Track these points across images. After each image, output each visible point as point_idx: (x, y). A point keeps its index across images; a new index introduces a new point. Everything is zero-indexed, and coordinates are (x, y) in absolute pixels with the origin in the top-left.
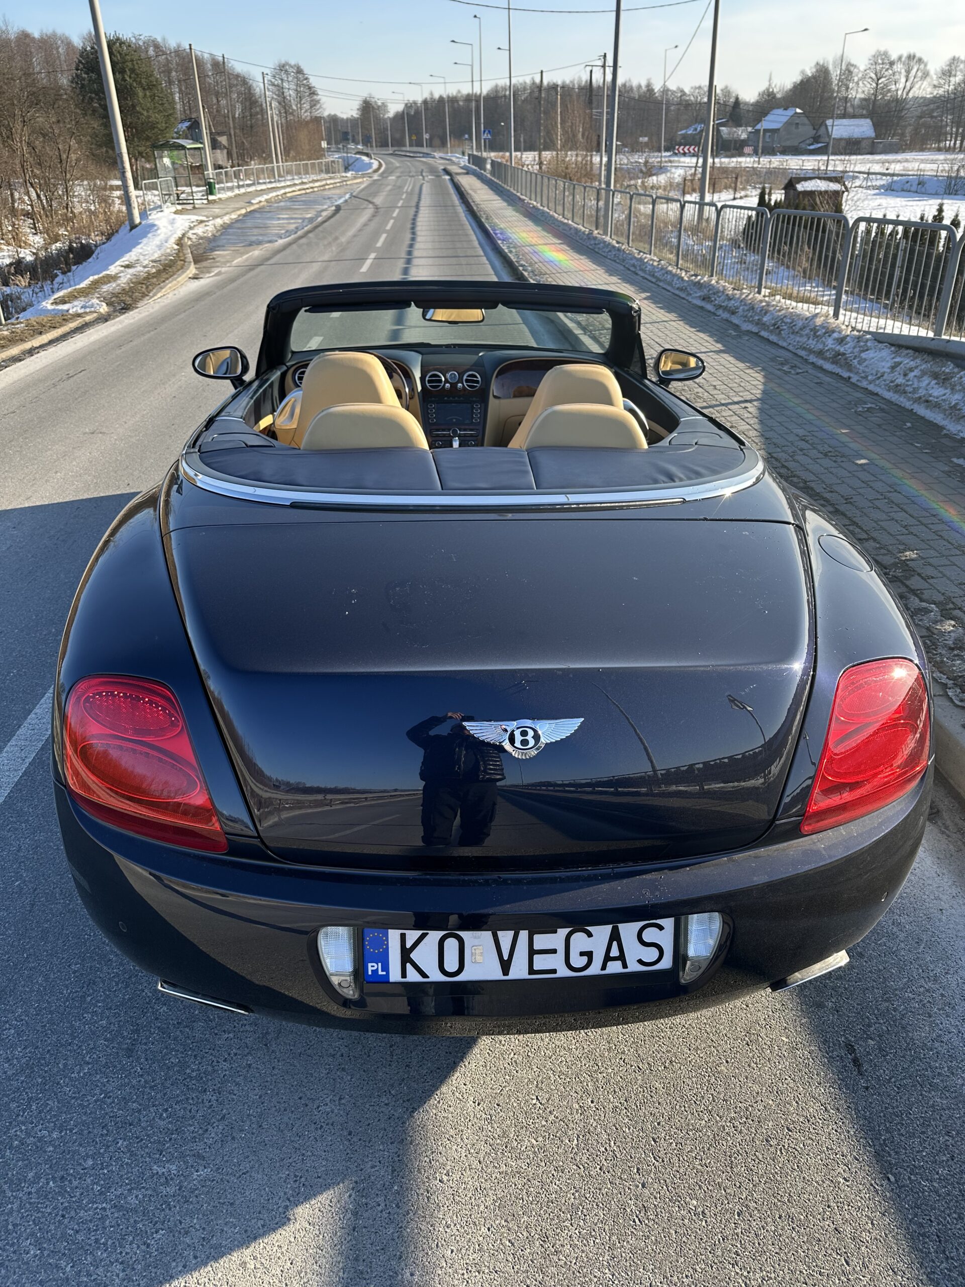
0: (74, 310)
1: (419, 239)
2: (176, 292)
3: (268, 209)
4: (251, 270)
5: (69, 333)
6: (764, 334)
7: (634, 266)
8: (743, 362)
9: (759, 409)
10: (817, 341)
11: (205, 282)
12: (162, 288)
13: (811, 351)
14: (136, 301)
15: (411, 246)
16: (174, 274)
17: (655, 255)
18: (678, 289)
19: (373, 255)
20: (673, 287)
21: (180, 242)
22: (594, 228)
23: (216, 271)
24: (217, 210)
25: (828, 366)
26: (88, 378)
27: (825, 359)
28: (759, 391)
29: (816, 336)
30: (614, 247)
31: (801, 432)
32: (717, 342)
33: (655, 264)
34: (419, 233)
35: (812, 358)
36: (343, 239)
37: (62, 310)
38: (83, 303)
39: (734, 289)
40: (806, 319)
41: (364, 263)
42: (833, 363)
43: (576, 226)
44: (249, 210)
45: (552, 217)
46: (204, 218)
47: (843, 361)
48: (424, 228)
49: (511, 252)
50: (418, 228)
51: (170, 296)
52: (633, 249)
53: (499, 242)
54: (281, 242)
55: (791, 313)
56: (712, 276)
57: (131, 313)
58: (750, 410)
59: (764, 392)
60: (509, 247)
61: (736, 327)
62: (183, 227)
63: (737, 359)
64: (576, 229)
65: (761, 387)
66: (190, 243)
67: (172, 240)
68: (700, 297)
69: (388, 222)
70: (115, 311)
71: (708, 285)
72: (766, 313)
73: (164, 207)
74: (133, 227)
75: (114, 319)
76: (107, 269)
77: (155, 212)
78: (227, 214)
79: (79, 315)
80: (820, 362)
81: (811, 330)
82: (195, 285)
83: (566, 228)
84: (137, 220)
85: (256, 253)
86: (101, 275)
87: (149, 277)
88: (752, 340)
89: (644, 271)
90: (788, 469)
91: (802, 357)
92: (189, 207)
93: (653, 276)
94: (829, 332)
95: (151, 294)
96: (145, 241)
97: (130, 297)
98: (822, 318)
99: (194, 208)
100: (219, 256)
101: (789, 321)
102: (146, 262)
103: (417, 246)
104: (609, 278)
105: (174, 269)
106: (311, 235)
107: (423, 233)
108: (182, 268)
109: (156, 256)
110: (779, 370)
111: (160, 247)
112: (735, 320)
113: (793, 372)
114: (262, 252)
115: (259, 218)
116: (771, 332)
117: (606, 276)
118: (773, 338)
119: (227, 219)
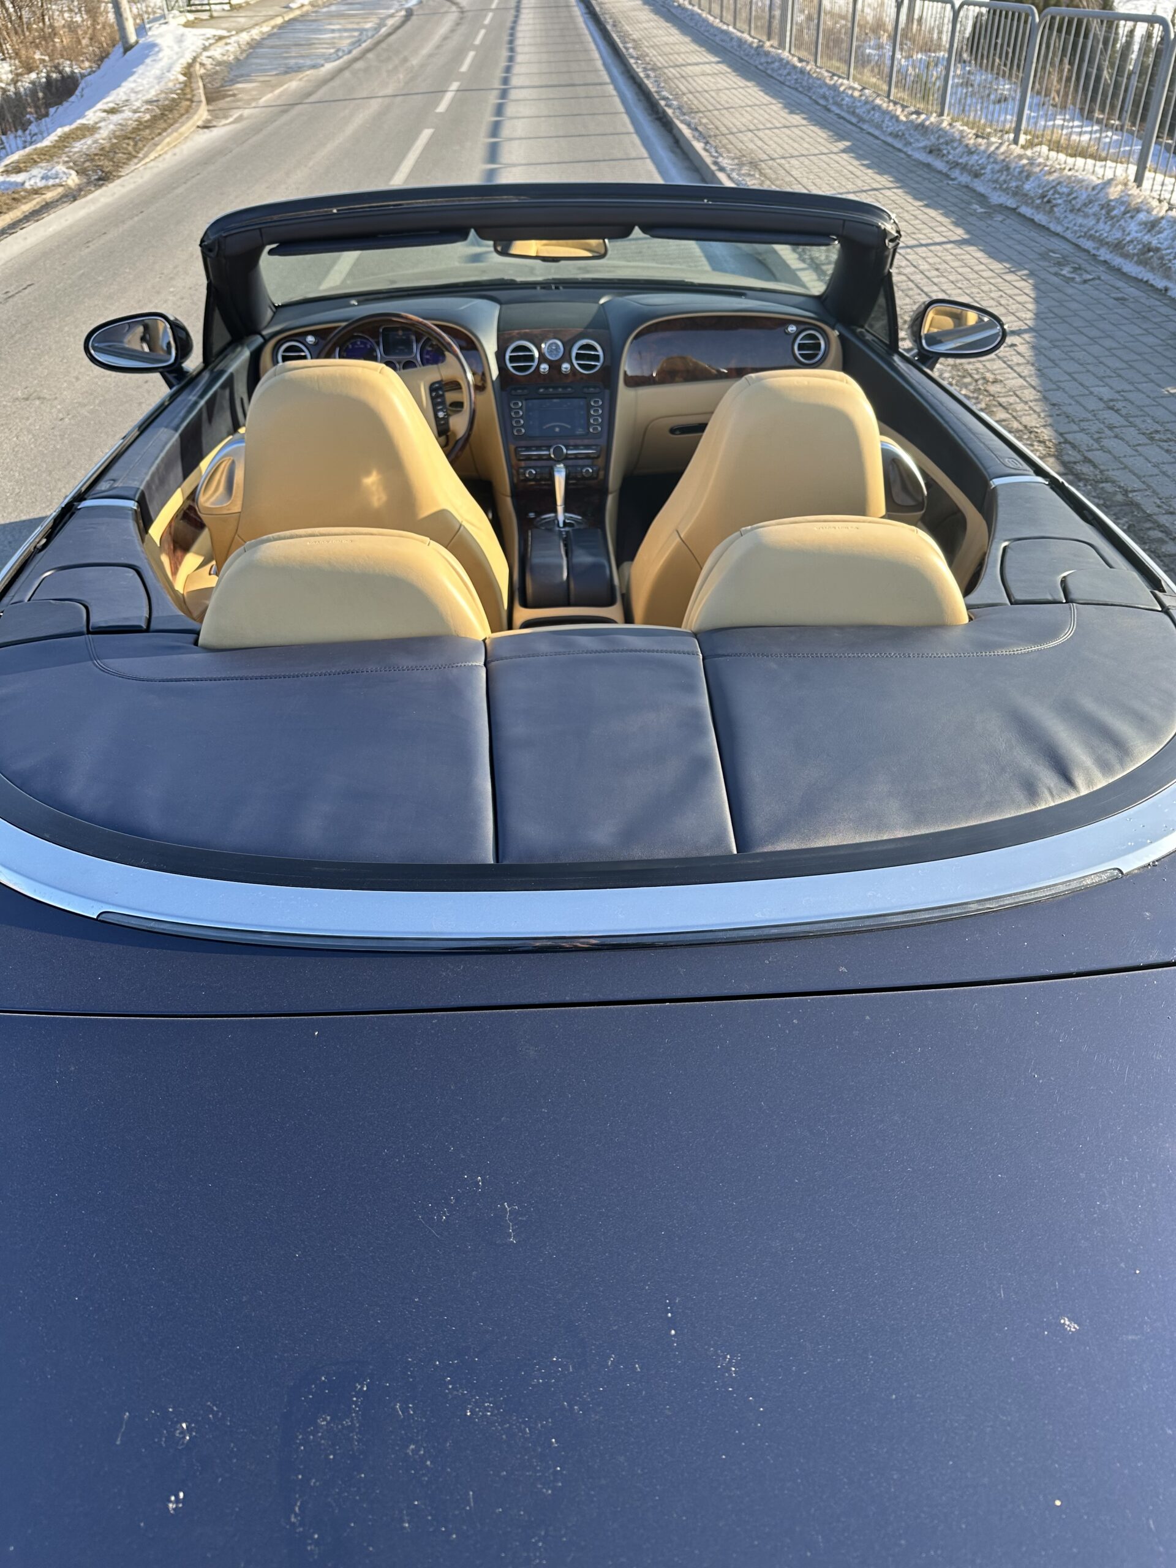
0: (32, 182)
1: (519, 58)
2: (177, 150)
3: (313, 16)
4: (284, 112)
5: (20, 221)
6: (1025, 210)
7: (824, 97)
8: (1000, 261)
9: (1034, 347)
10: (1113, 226)
11: (221, 131)
12: (156, 145)
13: (1102, 242)
14: (118, 166)
15: (508, 69)
16: (175, 121)
17: (855, 79)
18: (891, 134)
19: (455, 86)
20: (884, 132)
21: (188, 72)
22: (764, 38)
23: (236, 114)
24: (242, 20)
25: (1130, 268)
26: (35, 300)
27: (1126, 256)
28: (1030, 315)
29: (1109, 217)
30: (795, 67)
31: (1105, 392)
32: (957, 224)
33: (856, 94)
34: (519, 49)
35: (1104, 254)
36: (415, 62)
37: (16, 184)
38: (44, 172)
39: (977, 136)
40: (1093, 189)
41: (442, 98)
42: (1140, 263)
43: (739, 34)
44: (287, 18)
45: (705, 20)
46: (224, 33)
47: (1156, 262)
48: (527, 41)
49: (648, 76)
50: (519, 42)
51: (168, 156)
52: (821, 70)
53: (632, 61)
54: (329, 66)
55: (1069, 177)
56: (941, 114)
57: (111, 185)
58: (1022, 348)
59: (1038, 316)
60: (645, 69)
61: (982, 199)
62: (193, 48)
63: (991, 255)
64: (740, 40)
65: (1031, 306)
66: (202, 71)
67: (178, 68)
68: (925, 148)
69: (477, 33)
70: (89, 183)
71: (937, 130)
72: (1028, 177)
73: (170, 19)
74: (128, 48)
75: (85, 196)
76: (82, 115)
77: (156, 25)
78: (256, 25)
79: (36, 192)
80: (1117, 261)
81: (1102, 207)
82: (205, 138)
83: (725, 38)
84: (132, 38)
85: (294, 84)
86: (74, 126)
87: (141, 126)
88: (1008, 221)
89: (839, 105)
90: (1095, 466)
91: (1087, 251)
92: (205, 16)
93: (853, 113)
94: (1132, 211)
95: (140, 155)
96: (141, 69)
97: (111, 160)
98: (1120, 187)
99: (212, 17)
100: (242, 90)
101: (1065, 190)
102: (138, 104)
103: (517, 69)
104: (789, 117)
105: (176, 114)
106: (370, 55)
107: (526, 49)
108: (187, 111)
109: (152, 94)
110: (1056, 274)
111: (159, 78)
112: (980, 186)
113: (1078, 279)
114: (302, 84)
115: (300, 31)
116: (1037, 208)
117: (784, 113)
118: (1040, 218)
119: (255, 33)
